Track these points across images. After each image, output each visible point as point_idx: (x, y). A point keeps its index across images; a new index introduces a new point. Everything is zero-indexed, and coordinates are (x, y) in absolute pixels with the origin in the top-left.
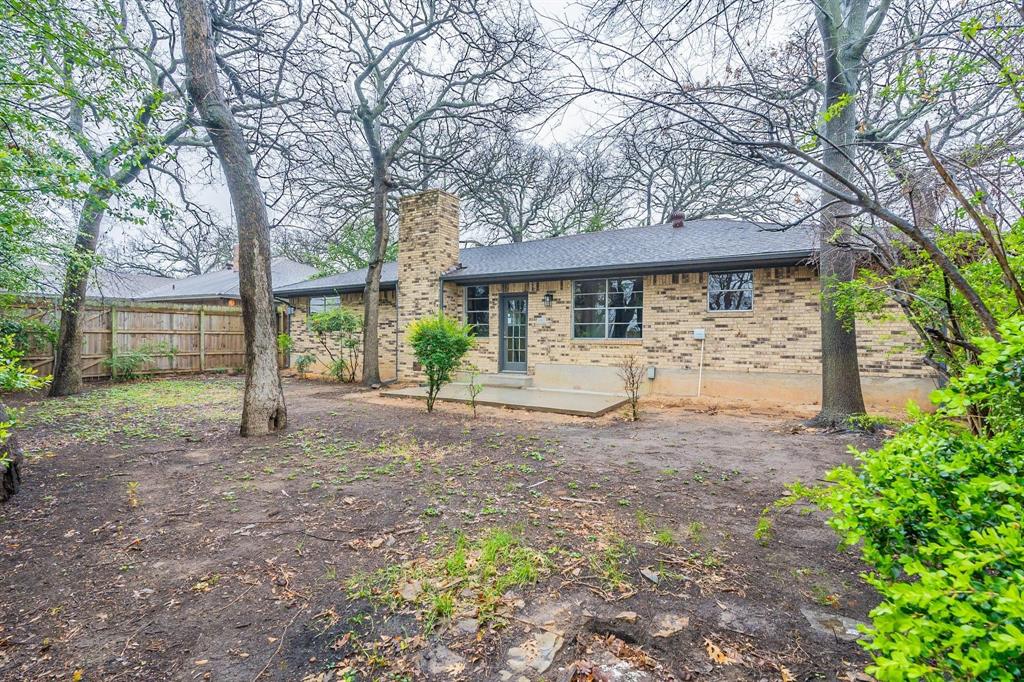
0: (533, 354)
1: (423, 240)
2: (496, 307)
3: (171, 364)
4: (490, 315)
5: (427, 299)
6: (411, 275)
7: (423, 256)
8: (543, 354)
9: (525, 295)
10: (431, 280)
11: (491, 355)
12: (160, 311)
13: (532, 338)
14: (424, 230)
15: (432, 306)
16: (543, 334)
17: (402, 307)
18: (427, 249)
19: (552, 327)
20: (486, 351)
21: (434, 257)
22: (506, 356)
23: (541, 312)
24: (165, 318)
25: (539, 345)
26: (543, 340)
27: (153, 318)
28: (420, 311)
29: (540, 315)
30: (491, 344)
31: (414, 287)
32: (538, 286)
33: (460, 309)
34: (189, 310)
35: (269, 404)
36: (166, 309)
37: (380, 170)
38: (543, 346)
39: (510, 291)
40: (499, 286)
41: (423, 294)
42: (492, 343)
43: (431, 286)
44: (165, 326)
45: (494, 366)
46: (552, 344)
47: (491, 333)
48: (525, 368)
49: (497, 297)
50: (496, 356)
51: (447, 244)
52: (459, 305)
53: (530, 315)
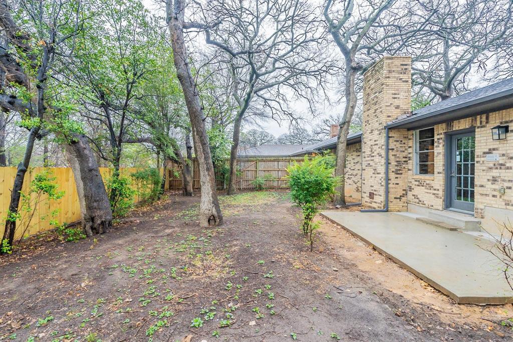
0: (482, 195)
1: (376, 100)
2: (441, 146)
3: (278, 184)
4: (435, 154)
5: (377, 144)
6: (369, 128)
7: (375, 113)
8: (494, 196)
9: (471, 131)
10: (380, 130)
11: (435, 192)
12: (274, 161)
13: (481, 177)
14: (376, 93)
15: (380, 149)
16: (495, 173)
17: (364, 152)
18: (377, 107)
19: (508, 165)
20: (431, 187)
21: (381, 112)
22: (454, 194)
23: (492, 147)
24: (276, 163)
25: (489, 185)
26: (494, 180)
27: (271, 164)
28: (373, 155)
29: (490, 152)
30: (436, 182)
31: (370, 137)
32: (487, 118)
33: (410, 150)
34: (285, 160)
35: (207, 212)
36: (276, 160)
37: (349, 60)
38: (494, 186)
39: (454, 129)
40: (444, 125)
41: (375, 141)
42: (438, 180)
43: (380, 134)
44: (276, 167)
45: (439, 203)
46: (506, 184)
47: (436, 171)
48: (472, 209)
49: (442, 136)
50: (441, 193)
51: (394, 98)
52: (410, 147)
53: (478, 151)
